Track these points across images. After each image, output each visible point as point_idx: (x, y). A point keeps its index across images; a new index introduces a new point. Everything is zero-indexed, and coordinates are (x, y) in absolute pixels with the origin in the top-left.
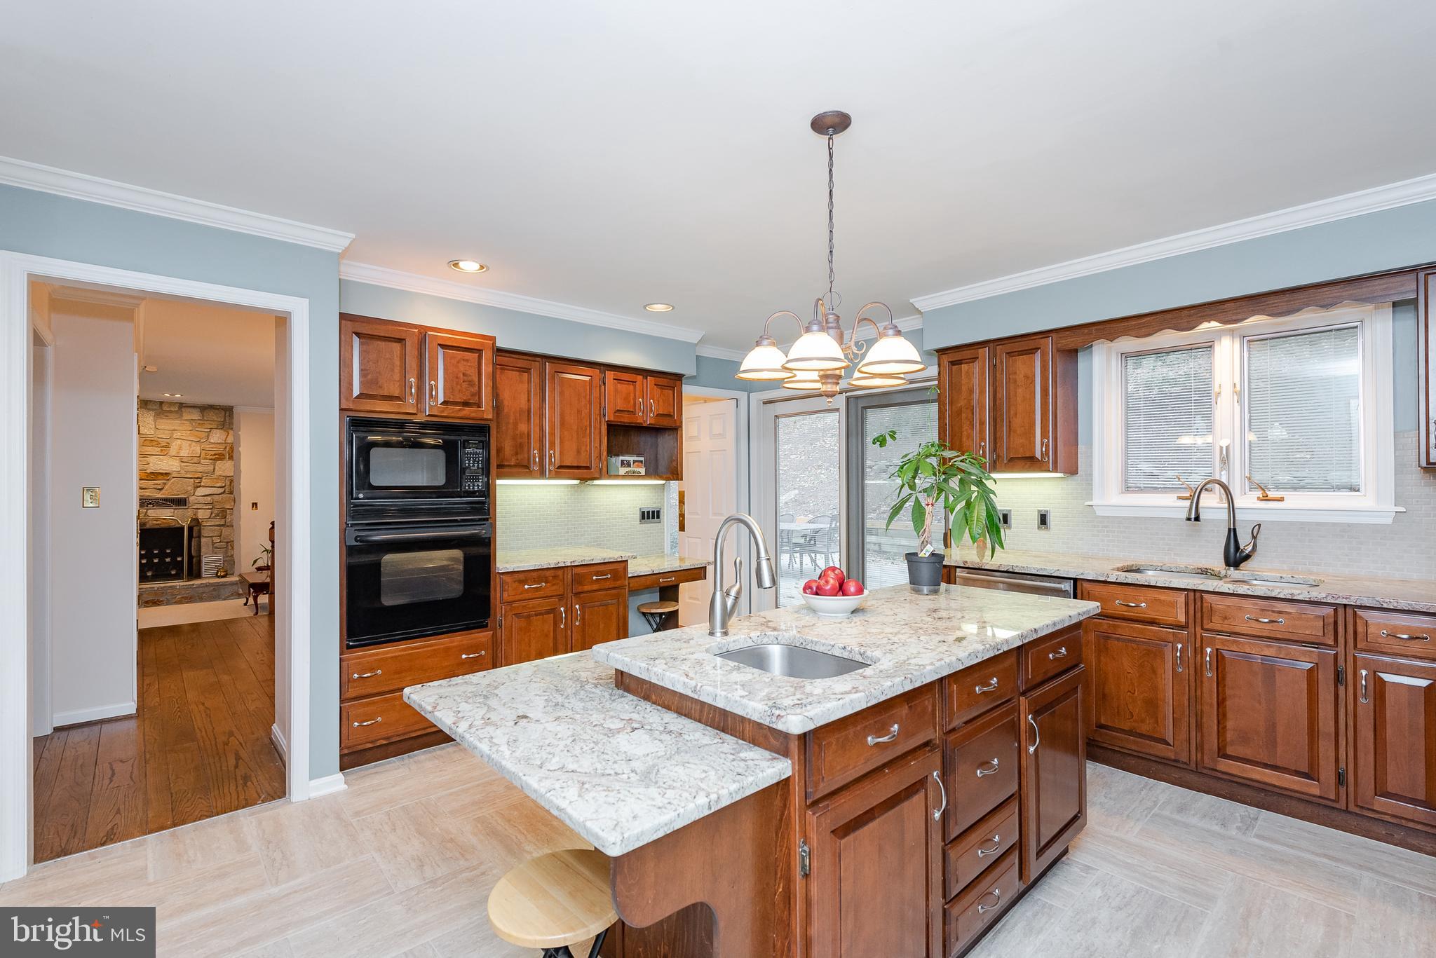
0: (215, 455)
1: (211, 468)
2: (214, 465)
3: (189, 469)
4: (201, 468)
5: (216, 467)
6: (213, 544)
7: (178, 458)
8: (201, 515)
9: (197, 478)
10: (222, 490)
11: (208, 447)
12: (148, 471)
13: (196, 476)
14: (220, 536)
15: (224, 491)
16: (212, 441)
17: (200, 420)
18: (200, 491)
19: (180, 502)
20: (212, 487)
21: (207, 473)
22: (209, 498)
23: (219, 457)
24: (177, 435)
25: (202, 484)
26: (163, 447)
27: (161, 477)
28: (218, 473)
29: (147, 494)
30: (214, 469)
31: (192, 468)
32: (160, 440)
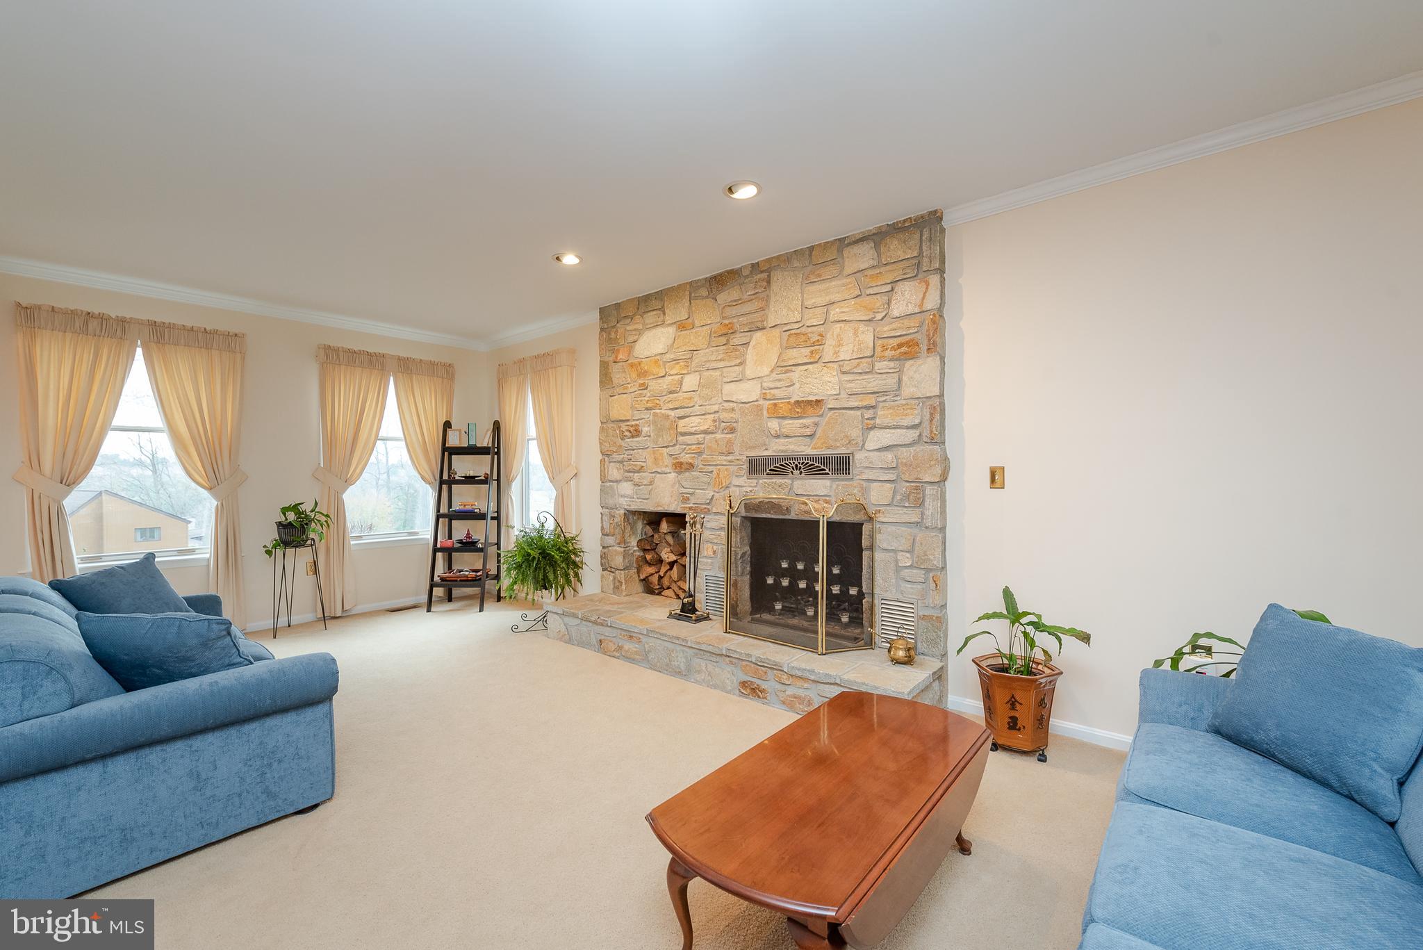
0: (900, 346)
1: (892, 381)
2: (900, 372)
3: (855, 387)
4: (874, 383)
5: (905, 378)
6: (898, 569)
7: (835, 366)
8: (877, 495)
9: (868, 407)
10: (913, 434)
11: (886, 330)
12: (792, 400)
13: (865, 404)
14: (911, 552)
15: (920, 435)
16: (896, 313)
17: (874, 267)
18: (877, 439)
19: (842, 465)
20: (895, 427)
21: (885, 393)
22: (889, 456)
23: (907, 350)
24: (835, 313)
25: (878, 421)
26: (813, 345)
27: (810, 410)
28: (908, 391)
29: (792, 447)
30: (900, 381)
31: (857, 384)
32: (810, 330)
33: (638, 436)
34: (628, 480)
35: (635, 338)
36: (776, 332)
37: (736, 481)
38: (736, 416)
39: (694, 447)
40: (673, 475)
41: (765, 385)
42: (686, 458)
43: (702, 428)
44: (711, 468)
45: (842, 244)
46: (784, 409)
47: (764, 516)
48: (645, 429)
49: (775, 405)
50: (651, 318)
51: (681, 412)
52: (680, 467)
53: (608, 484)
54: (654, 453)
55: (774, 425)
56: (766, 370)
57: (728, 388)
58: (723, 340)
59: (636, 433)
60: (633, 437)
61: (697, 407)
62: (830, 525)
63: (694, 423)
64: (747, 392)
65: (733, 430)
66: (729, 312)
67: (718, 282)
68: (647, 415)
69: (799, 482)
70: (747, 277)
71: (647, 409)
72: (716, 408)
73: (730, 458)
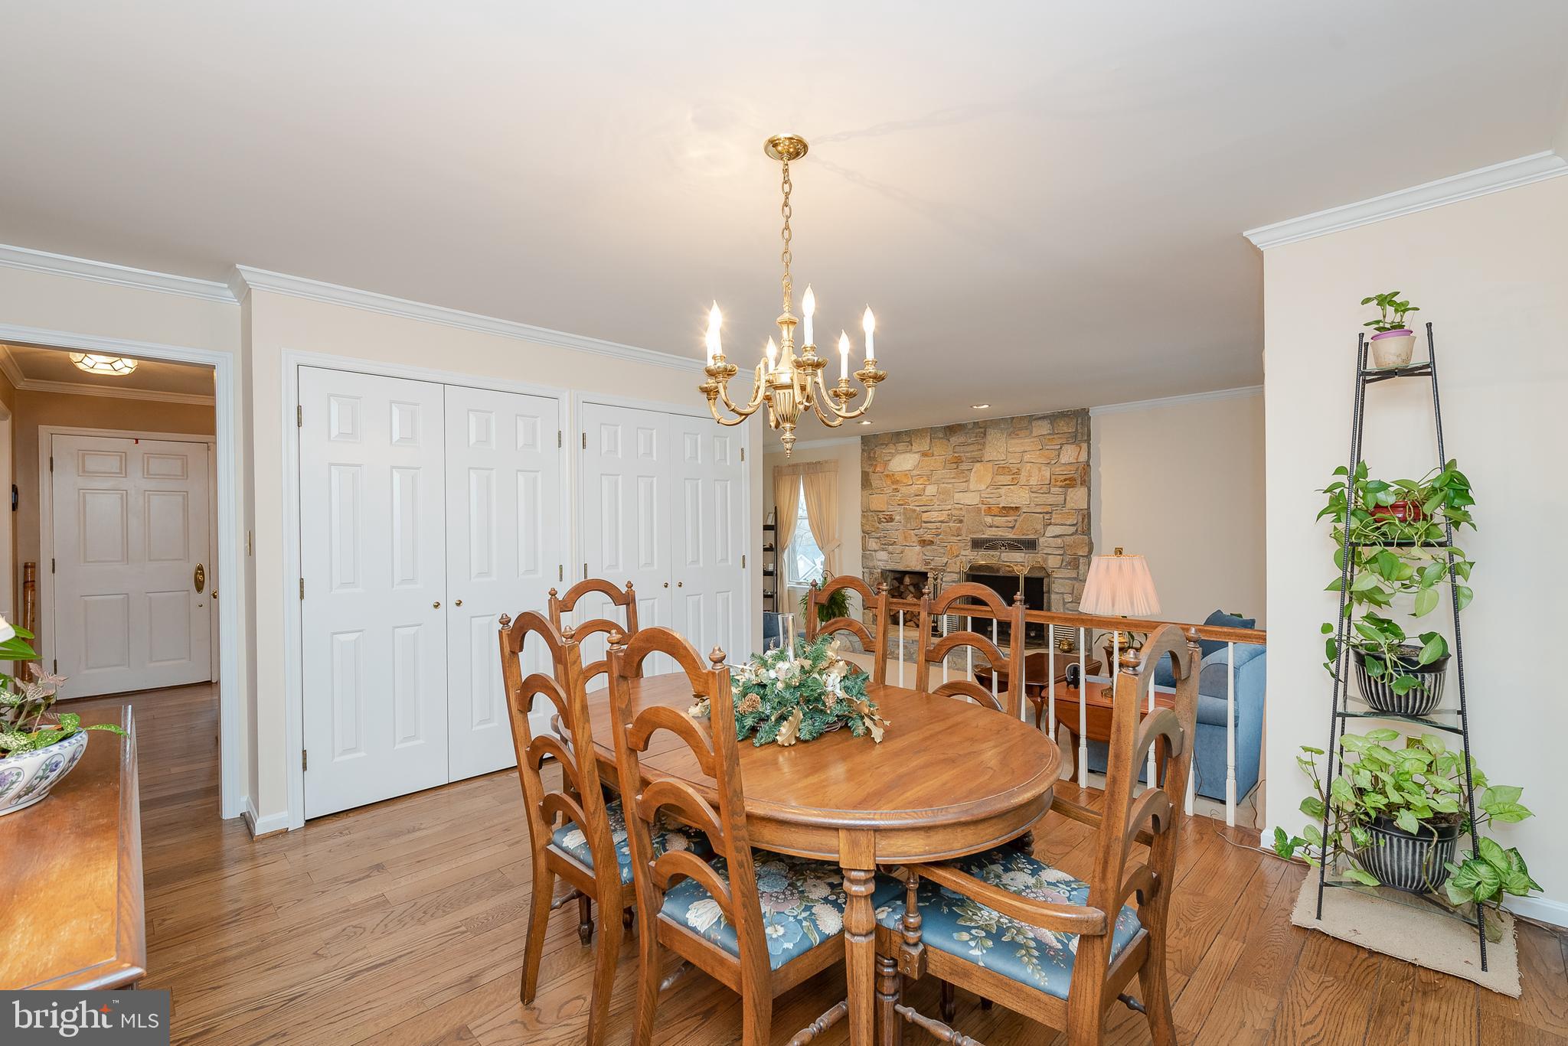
0: (1065, 480)
1: (1061, 498)
2: (1066, 494)
3: (1040, 501)
4: (1051, 499)
5: (1068, 498)
6: (1065, 603)
7: (1027, 488)
8: (1053, 562)
9: (1047, 513)
10: (1073, 529)
11: (1058, 470)
12: (1001, 506)
13: (1045, 511)
14: (1072, 594)
15: (1077, 530)
16: (1063, 461)
17: (1050, 434)
18: (1052, 531)
19: (1030, 545)
20: (1062, 525)
21: (1057, 505)
22: (1059, 540)
23: (1069, 483)
24: (1027, 457)
25: (1053, 521)
26: (1014, 474)
27: (1012, 512)
28: (1070, 505)
29: (1000, 533)
30: (1065, 499)
31: (1042, 499)
32: (1011, 465)
33: (891, 522)
34: (883, 550)
35: (890, 458)
36: (990, 465)
37: (963, 553)
38: (963, 513)
39: (933, 531)
40: (918, 547)
41: (982, 495)
42: (928, 537)
43: (940, 519)
44: (946, 544)
45: (1032, 419)
46: (995, 511)
47: (982, 574)
48: (897, 518)
49: (989, 508)
50: (901, 446)
51: (925, 508)
52: (923, 543)
53: (868, 552)
54: (904, 533)
55: (989, 520)
56: (983, 487)
57: (957, 496)
58: (955, 466)
59: (891, 519)
60: (887, 522)
61: (936, 506)
62: (1026, 579)
63: (934, 516)
64: (971, 499)
65: (961, 521)
66: (958, 449)
67: (951, 430)
68: (900, 509)
69: (1005, 554)
70: (970, 429)
71: (899, 505)
72: (949, 507)
73: (959, 538)
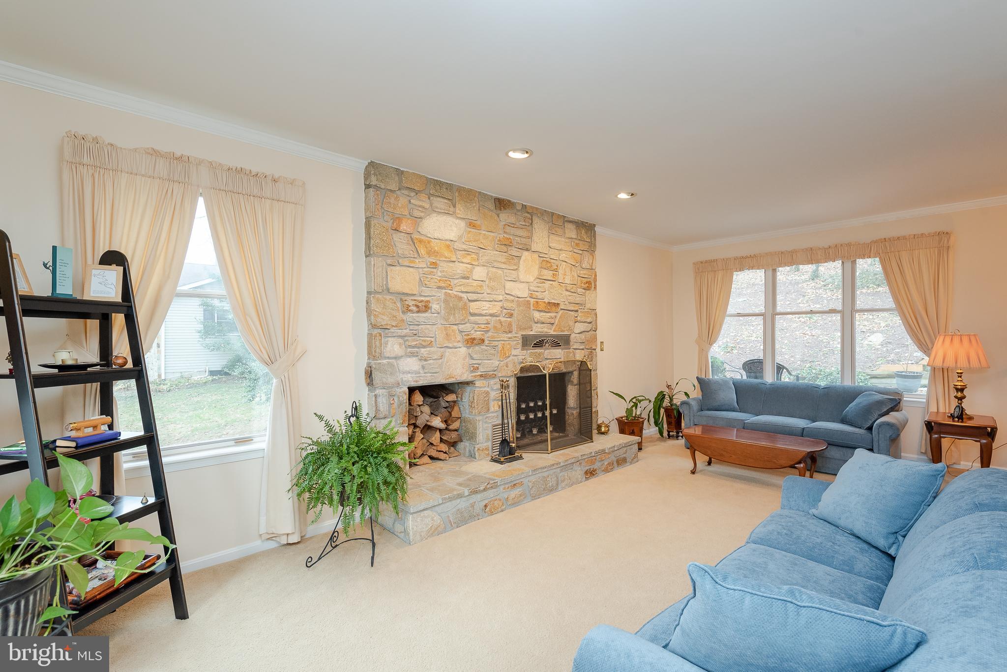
0: (586, 283)
1: (583, 299)
2: (586, 295)
4: (577, 299)
7: (564, 285)
9: (575, 311)
10: (590, 326)
11: (582, 273)
12: (545, 301)
13: (574, 309)
16: (584, 266)
17: (576, 239)
18: (577, 327)
19: (565, 341)
20: (583, 322)
21: (581, 305)
22: (582, 336)
23: (588, 286)
24: (562, 256)
25: (578, 318)
26: (554, 270)
27: (552, 308)
28: (587, 305)
30: (586, 300)
31: (572, 298)
32: (552, 261)
33: (426, 311)
34: (413, 355)
35: (422, 214)
36: (536, 256)
37: (514, 352)
38: (514, 305)
39: (483, 326)
40: (463, 350)
41: (531, 288)
42: (478, 335)
43: (491, 312)
44: (496, 343)
45: (565, 220)
46: (542, 306)
47: (530, 374)
48: (435, 306)
49: (537, 302)
50: (440, 203)
51: (473, 296)
52: (471, 342)
53: (385, 361)
54: (446, 329)
55: (537, 315)
56: (532, 279)
57: (509, 285)
58: (504, 248)
59: (427, 308)
60: (418, 312)
61: (485, 294)
63: (485, 307)
64: (521, 291)
65: (511, 315)
66: (508, 229)
67: (502, 204)
68: (441, 294)
69: (548, 351)
70: (518, 211)
71: (439, 288)
72: (501, 298)
73: (510, 335)
